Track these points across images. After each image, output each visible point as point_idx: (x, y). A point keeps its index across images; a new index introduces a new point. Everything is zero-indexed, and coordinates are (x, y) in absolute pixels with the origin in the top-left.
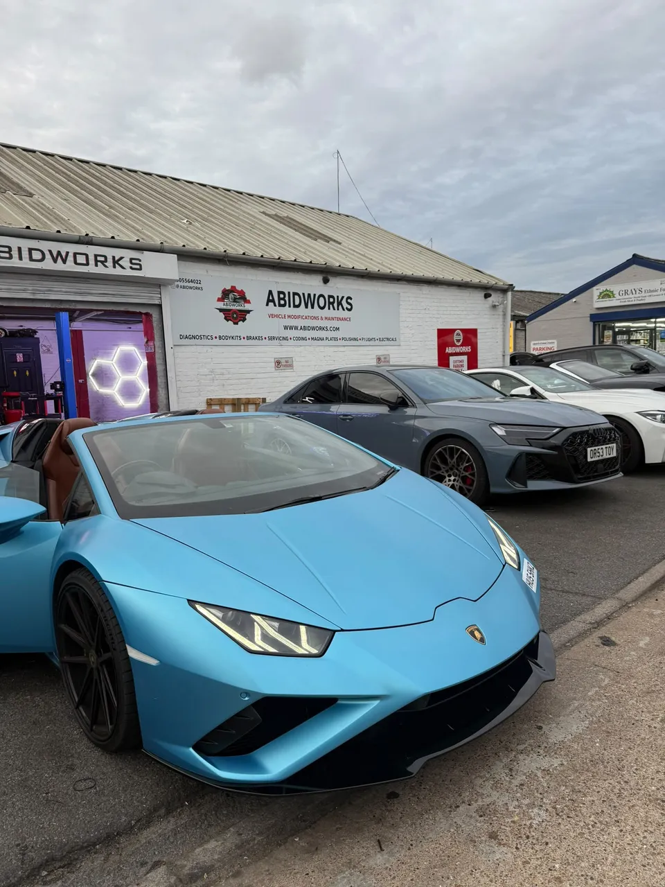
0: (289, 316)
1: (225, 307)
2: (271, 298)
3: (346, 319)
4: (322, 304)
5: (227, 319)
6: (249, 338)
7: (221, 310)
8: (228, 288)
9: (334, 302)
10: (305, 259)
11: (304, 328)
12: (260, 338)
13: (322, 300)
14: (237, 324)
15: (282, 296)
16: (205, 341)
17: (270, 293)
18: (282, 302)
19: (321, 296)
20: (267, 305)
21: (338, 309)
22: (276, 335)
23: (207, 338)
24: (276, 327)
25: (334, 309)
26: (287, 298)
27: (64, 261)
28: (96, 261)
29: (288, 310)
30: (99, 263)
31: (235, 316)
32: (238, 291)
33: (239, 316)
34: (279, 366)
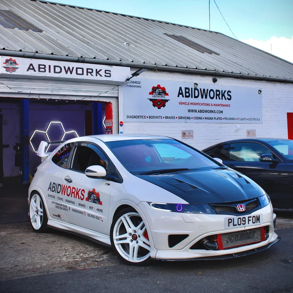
0: (191, 104)
1: (153, 98)
2: (181, 92)
3: (227, 106)
4: (212, 96)
5: (154, 105)
6: (167, 118)
7: (151, 100)
8: (156, 86)
9: (219, 94)
10: (202, 67)
11: (201, 111)
12: (173, 118)
13: (212, 93)
14: (160, 109)
15: (187, 90)
16: (141, 120)
17: (180, 88)
18: (187, 94)
19: (212, 90)
20: (178, 96)
21: (222, 99)
22: (183, 116)
23: (142, 117)
24: (183, 111)
25: (220, 99)
26: (190, 92)
27: (71, 73)
28: (87, 72)
29: (191, 100)
30: (89, 74)
31: (159, 103)
32: (161, 88)
33: (161, 103)
34: (185, 136)
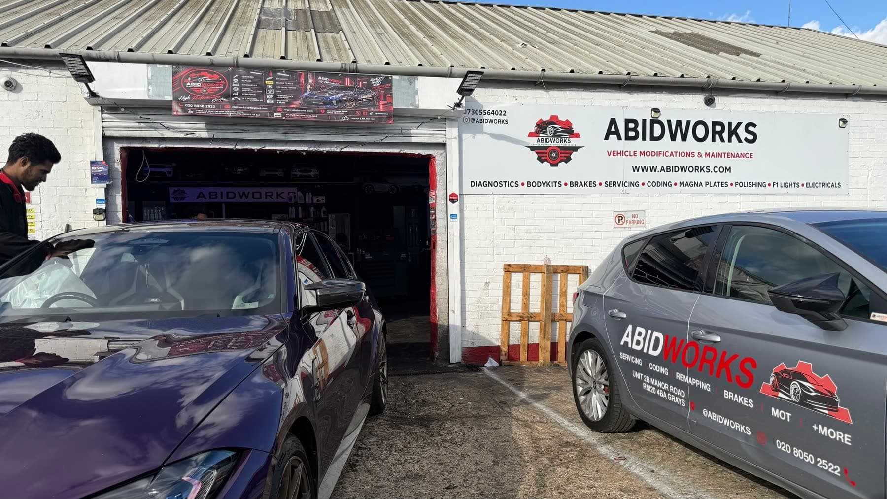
0: (642, 153)
1: (540, 144)
2: (613, 129)
3: (743, 155)
4: (701, 135)
5: (541, 159)
7: (533, 148)
8: (546, 118)
9: (718, 131)
10: (672, 72)
11: (668, 169)
12: (592, 184)
13: (700, 128)
14: (557, 166)
15: (631, 125)
16: (505, 189)
17: (613, 122)
18: (632, 134)
19: (700, 122)
20: (607, 138)
21: (730, 141)
22: (619, 180)
23: (510, 184)
25: (722, 141)
26: (640, 129)
29: (639, 145)
31: (554, 155)
32: (560, 123)
33: (560, 155)
34: (621, 222)
